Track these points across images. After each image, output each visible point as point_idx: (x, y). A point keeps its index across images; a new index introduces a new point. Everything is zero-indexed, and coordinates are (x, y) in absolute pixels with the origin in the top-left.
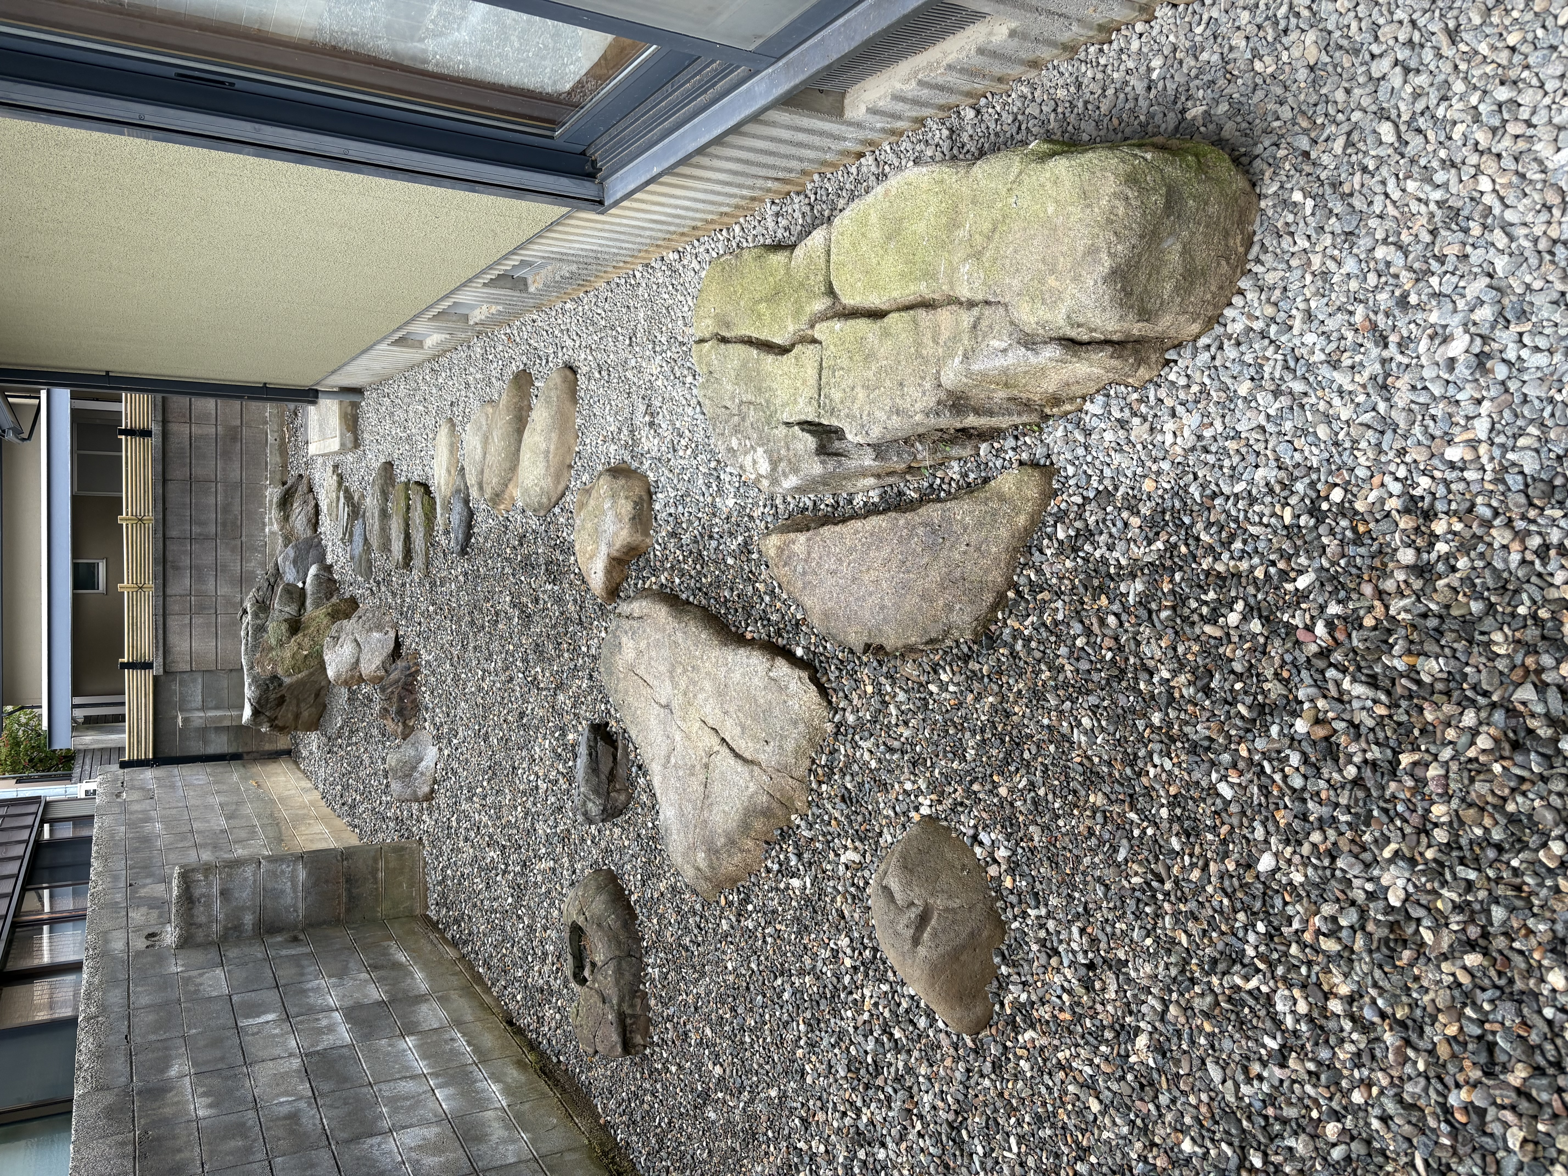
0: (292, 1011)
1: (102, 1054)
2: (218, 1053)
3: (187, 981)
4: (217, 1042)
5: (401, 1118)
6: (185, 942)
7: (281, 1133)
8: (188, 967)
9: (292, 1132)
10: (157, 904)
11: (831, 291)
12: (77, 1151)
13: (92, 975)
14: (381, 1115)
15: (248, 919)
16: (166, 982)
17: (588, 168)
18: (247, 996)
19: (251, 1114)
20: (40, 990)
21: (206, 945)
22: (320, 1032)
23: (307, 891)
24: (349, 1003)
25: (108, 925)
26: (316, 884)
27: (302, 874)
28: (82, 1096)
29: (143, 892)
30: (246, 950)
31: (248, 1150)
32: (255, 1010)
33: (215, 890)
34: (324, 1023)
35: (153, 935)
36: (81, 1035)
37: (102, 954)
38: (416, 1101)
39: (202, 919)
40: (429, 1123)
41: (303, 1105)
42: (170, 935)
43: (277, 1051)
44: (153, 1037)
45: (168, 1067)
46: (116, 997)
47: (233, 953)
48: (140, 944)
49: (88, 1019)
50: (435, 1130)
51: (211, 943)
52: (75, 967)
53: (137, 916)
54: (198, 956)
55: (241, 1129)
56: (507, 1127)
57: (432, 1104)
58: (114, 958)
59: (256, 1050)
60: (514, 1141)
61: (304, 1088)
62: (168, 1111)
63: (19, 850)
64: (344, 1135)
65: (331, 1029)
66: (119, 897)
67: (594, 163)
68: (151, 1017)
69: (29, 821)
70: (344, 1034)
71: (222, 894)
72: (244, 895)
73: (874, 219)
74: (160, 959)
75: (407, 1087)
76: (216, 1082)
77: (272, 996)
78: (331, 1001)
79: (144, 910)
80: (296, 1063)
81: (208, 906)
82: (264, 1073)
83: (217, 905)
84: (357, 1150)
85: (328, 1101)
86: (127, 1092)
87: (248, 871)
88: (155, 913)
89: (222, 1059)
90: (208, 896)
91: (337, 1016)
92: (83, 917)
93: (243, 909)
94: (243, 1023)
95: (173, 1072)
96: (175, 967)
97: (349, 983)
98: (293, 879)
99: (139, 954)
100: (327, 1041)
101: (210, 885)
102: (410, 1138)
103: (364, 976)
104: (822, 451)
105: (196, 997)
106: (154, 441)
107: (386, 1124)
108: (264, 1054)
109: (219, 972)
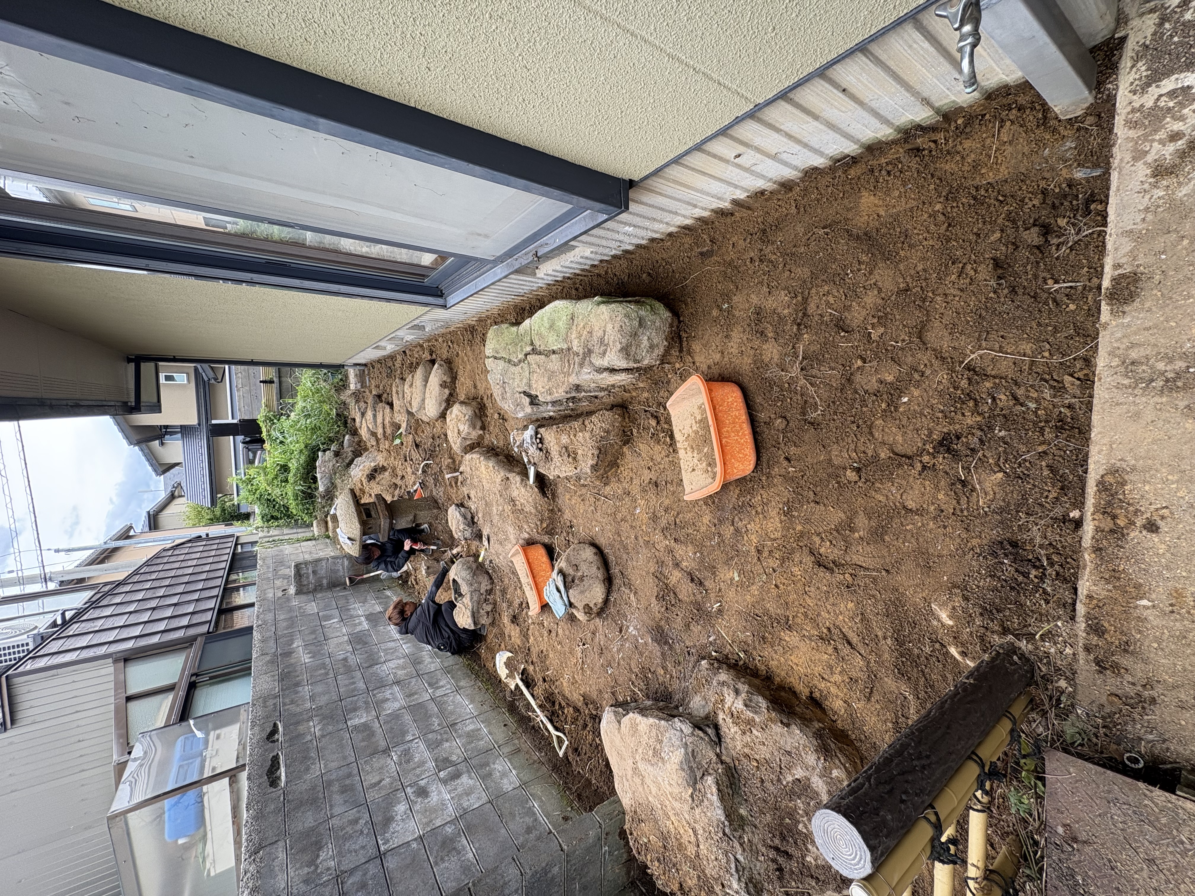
0: (344, 618)
1: (264, 641)
2: (313, 636)
3: (300, 608)
4: (313, 632)
5: (389, 657)
6: (299, 592)
7: (340, 666)
8: (300, 602)
9: (345, 666)
10: (286, 577)
11: (532, 344)
12: (254, 680)
13: (259, 608)
14: (381, 657)
15: (325, 582)
16: (291, 610)
17: (439, 293)
18: (325, 613)
19: (328, 659)
20: (237, 614)
21: (308, 593)
22: (356, 625)
23: (349, 570)
24: (367, 613)
25: (266, 587)
26: (352, 566)
27: (346, 563)
28: (256, 658)
29: (280, 573)
30: (324, 594)
31: (327, 674)
32: (328, 618)
33: (310, 571)
34: (357, 621)
35: (285, 590)
36: (255, 633)
37: (262, 599)
38: (395, 650)
39: (305, 583)
40: (400, 658)
41: (349, 654)
42: (292, 590)
43: (338, 634)
44: (286, 632)
45: (292, 643)
46: (270, 616)
47: (319, 595)
48: (280, 594)
49: (258, 626)
50: (402, 660)
51: (310, 592)
52: (252, 605)
53: (278, 583)
54: (303, 598)
55: (323, 666)
56: (431, 658)
57: (401, 651)
58: (268, 601)
59: (329, 633)
60: (434, 663)
61: (350, 648)
62: (293, 661)
63: (225, 557)
64: (366, 665)
65: (360, 624)
66: (270, 575)
67: (441, 291)
68: (285, 624)
69: (229, 545)
70: (365, 625)
71: (313, 572)
72: (322, 572)
73: (545, 319)
74: (288, 600)
75: (391, 645)
76: (313, 648)
77: (336, 612)
78: (360, 613)
79: (281, 580)
80: (346, 638)
81: (308, 578)
82: (333, 643)
83: (311, 577)
84: (371, 670)
85: (359, 652)
86: (275, 655)
87: (324, 563)
88: (286, 581)
89: (315, 638)
90: (307, 574)
91: (363, 619)
92: (255, 584)
93: (322, 578)
94: (323, 623)
95: (295, 646)
96: (295, 603)
97: (367, 605)
98: (343, 565)
99: (279, 598)
100: (359, 629)
101: (308, 569)
102: (391, 664)
103: (374, 602)
104: (532, 403)
105: (304, 615)
106: (275, 386)
107: (383, 660)
108: (331, 636)
109: (313, 603)
